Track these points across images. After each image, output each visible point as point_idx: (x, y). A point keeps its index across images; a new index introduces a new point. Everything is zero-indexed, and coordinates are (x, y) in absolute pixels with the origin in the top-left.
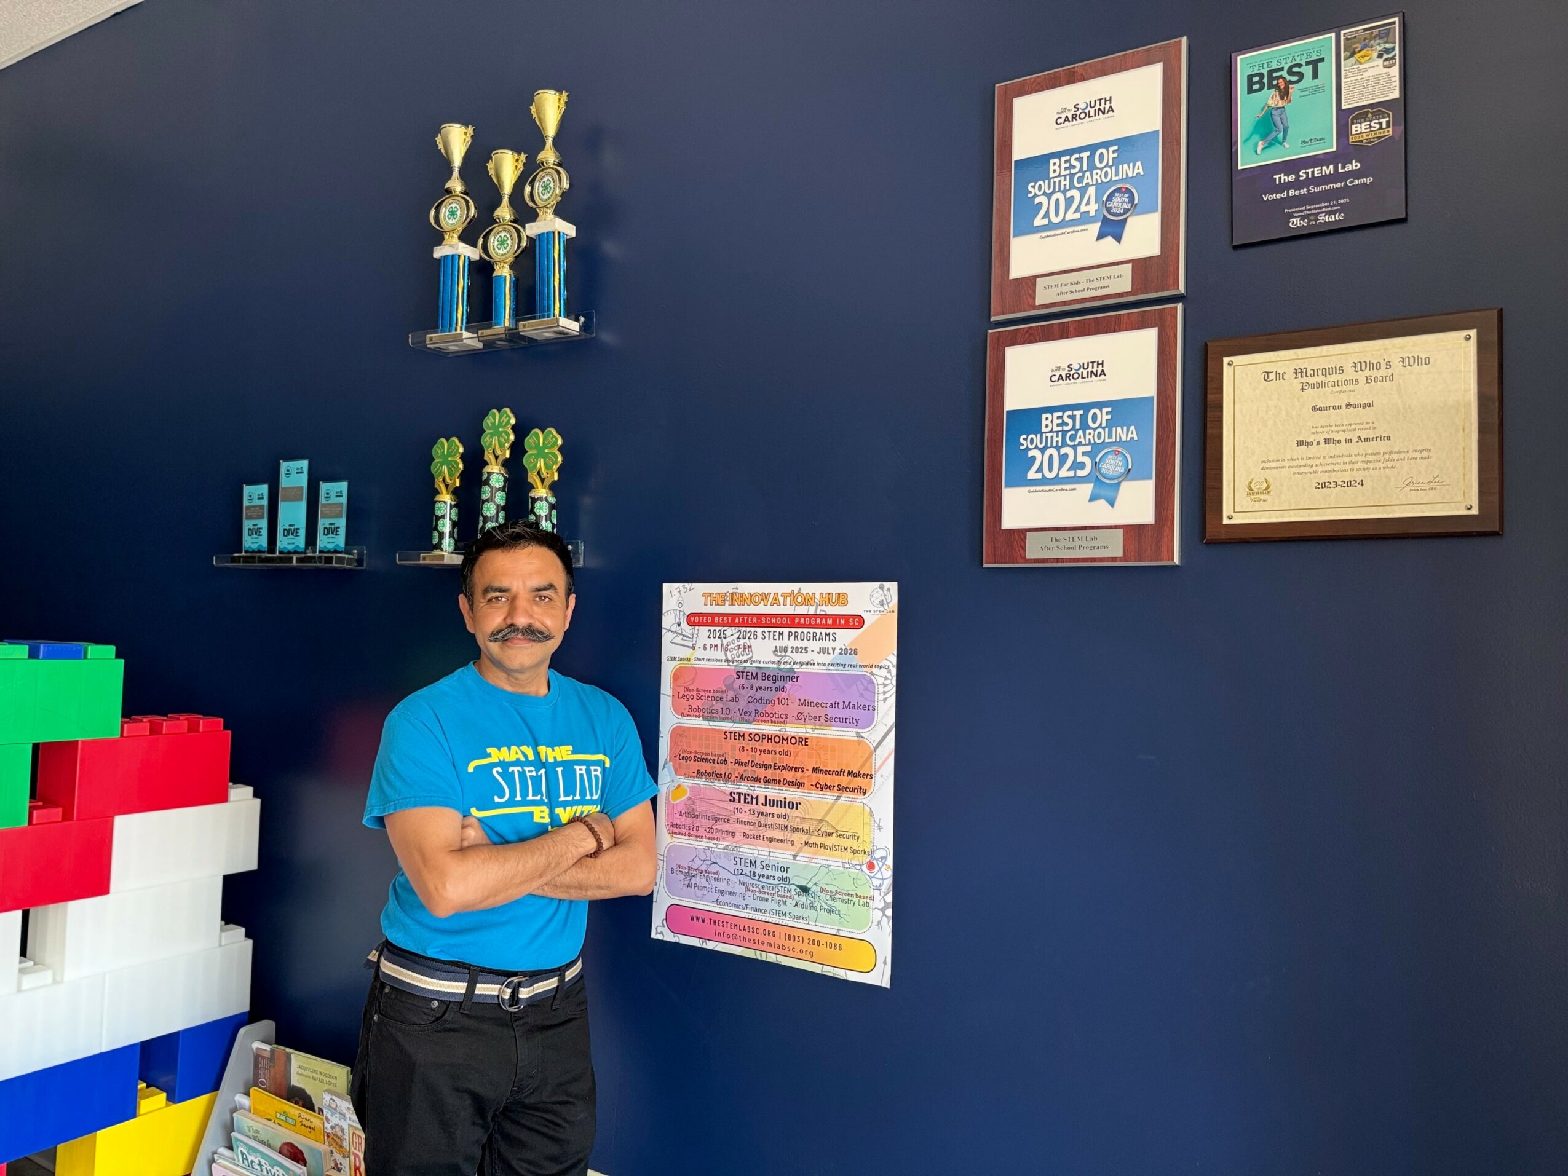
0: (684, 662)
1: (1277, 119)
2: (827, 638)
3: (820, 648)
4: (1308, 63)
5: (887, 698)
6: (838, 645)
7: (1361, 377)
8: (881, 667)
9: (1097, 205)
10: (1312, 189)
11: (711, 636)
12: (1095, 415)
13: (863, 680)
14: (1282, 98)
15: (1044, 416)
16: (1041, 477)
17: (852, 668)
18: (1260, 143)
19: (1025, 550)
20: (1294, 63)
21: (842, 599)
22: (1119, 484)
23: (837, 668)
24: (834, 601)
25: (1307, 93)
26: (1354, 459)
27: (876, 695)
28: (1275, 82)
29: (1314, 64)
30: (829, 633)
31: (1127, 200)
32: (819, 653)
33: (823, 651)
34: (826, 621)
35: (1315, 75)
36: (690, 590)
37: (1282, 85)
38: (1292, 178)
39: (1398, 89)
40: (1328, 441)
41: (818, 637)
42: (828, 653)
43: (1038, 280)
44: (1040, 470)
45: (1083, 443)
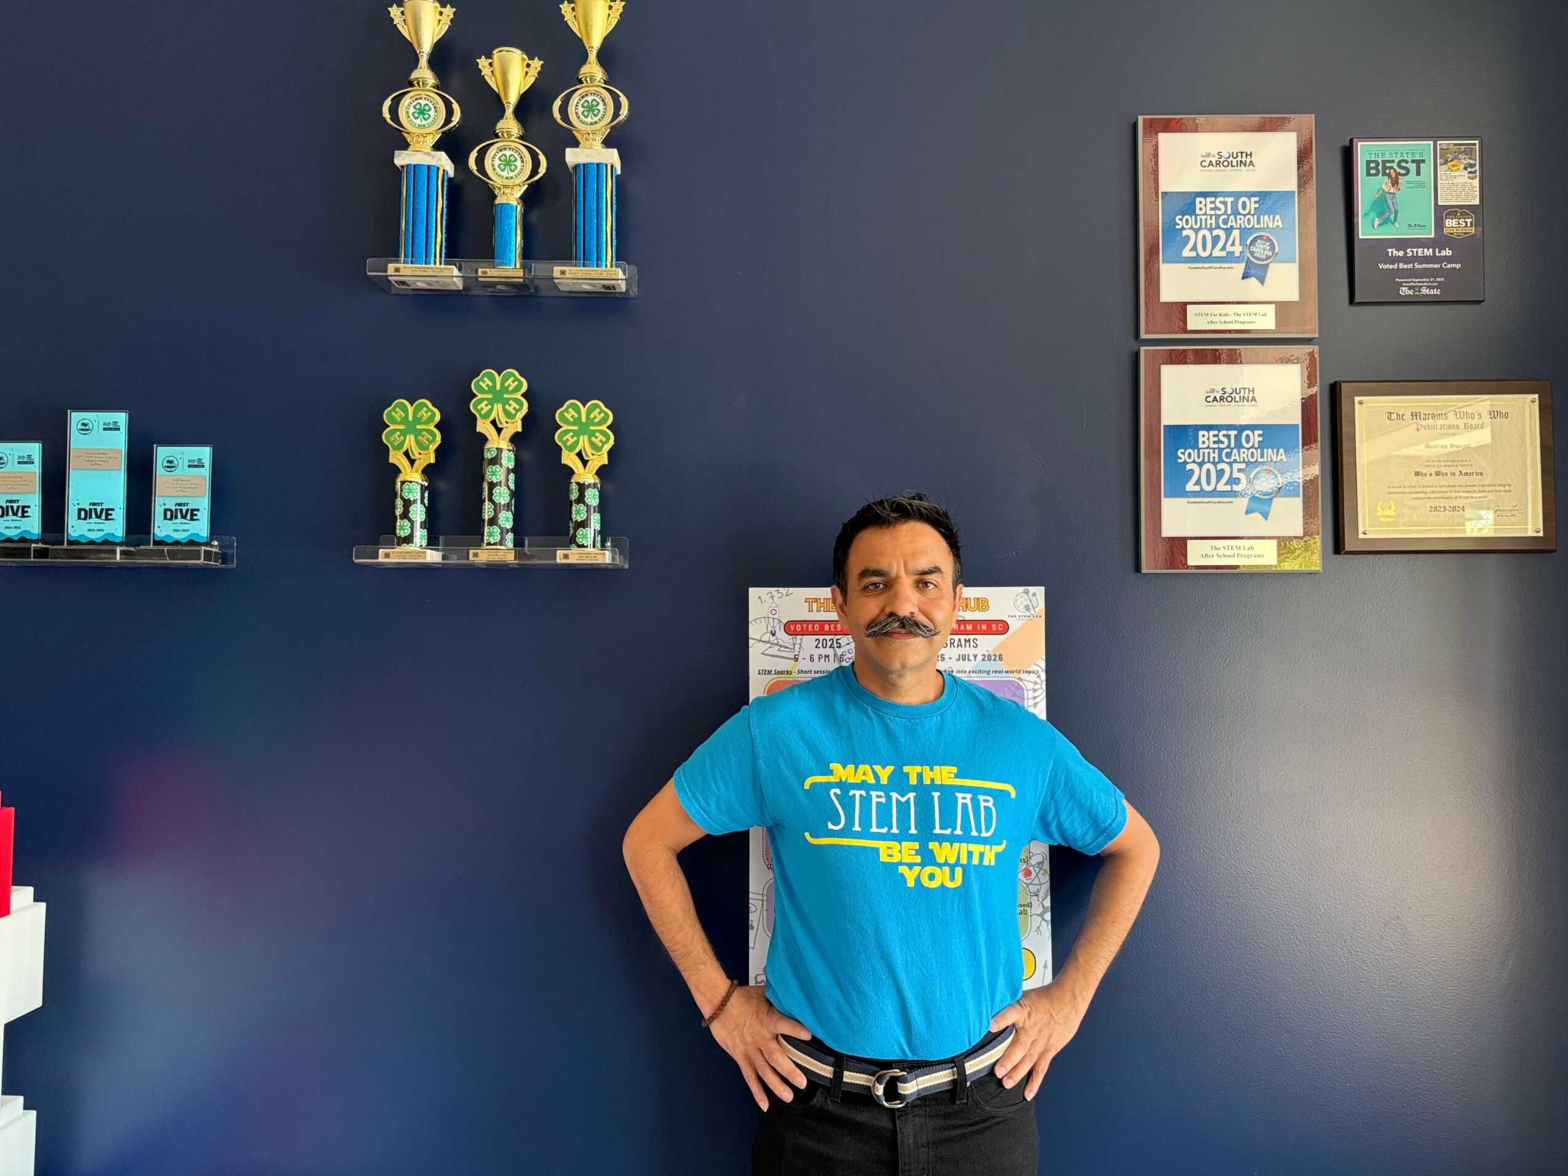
0: (783, 676)
1: (1390, 202)
2: (967, 644)
3: (959, 655)
4: (1413, 161)
5: (1037, 703)
6: (980, 652)
7: (1461, 422)
8: (1030, 672)
9: (1241, 247)
10: (1417, 266)
11: (820, 645)
12: (1248, 436)
13: (1010, 686)
14: (1393, 186)
15: (1201, 433)
16: (1199, 490)
17: (998, 675)
18: (1377, 219)
19: (1185, 556)
20: (1402, 158)
21: (982, 604)
22: (1271, 499)
23: (979, 675)
24: (973, 606)
25: (1412, 185)
26: (1457, 489)
27: (1026, 701)
28: (1388, 171)
29: (1418, 163)
30: (969, 640)
31: (1268, 248)
32: (958, 660)
33: (964, 658)
34: (965, 627)
35: (1418, 173)
36: (787, 595)
37: (1393, 175)
38: (1401, 253)
39: (1478, 197)
40: (1438, 474)
41: (956, 644)
42: (969, 660)
43: (1189, 307)
44: (1198, 482)
45: (1238, 460)
